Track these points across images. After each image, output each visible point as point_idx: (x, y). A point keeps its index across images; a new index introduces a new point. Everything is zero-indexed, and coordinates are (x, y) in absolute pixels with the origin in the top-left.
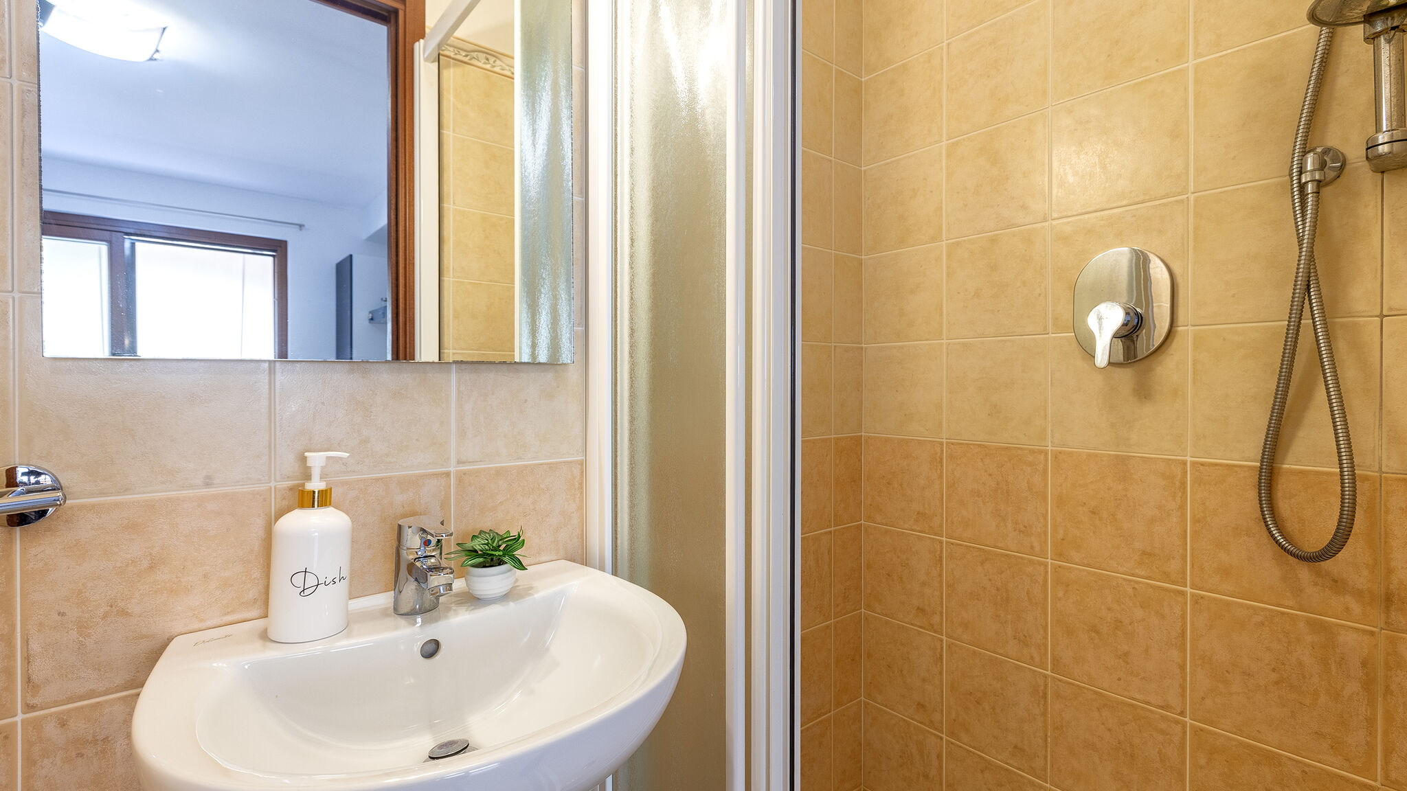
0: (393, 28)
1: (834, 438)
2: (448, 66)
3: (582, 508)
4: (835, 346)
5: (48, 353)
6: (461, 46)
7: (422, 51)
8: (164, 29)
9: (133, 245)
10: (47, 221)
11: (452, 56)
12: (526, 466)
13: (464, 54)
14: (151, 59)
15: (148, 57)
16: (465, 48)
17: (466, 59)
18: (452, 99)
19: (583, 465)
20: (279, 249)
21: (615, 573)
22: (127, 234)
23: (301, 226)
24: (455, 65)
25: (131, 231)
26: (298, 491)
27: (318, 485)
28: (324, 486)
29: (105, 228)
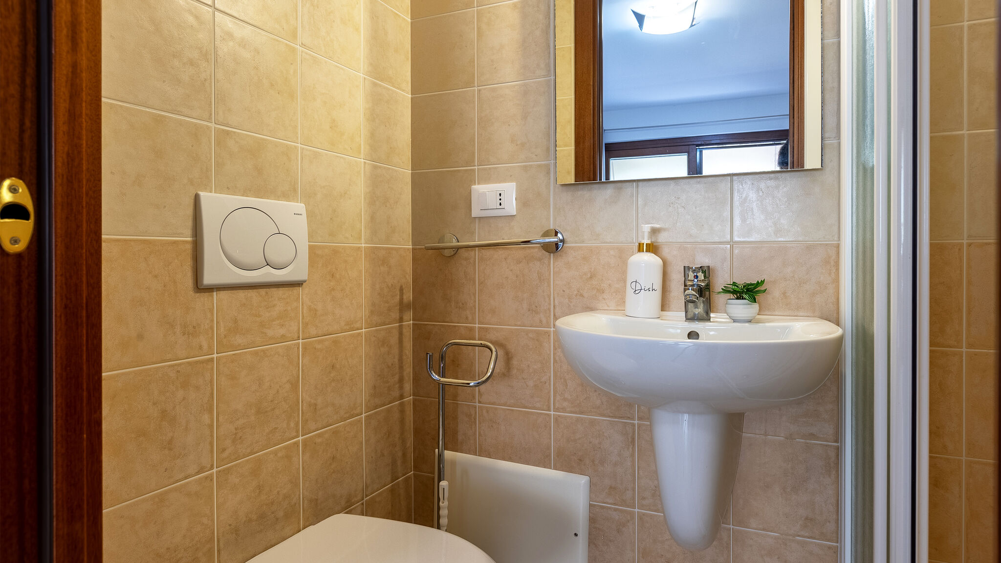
3: (837, 281)
9: (701, 152)
14: (692, 26)
15: (690, 25)
19: (838, 247)
22: (698, 145)
25: (699, 143)
26: (639, 244)
27: (646, 241)
28: (649, 242)
29: (686, 144)
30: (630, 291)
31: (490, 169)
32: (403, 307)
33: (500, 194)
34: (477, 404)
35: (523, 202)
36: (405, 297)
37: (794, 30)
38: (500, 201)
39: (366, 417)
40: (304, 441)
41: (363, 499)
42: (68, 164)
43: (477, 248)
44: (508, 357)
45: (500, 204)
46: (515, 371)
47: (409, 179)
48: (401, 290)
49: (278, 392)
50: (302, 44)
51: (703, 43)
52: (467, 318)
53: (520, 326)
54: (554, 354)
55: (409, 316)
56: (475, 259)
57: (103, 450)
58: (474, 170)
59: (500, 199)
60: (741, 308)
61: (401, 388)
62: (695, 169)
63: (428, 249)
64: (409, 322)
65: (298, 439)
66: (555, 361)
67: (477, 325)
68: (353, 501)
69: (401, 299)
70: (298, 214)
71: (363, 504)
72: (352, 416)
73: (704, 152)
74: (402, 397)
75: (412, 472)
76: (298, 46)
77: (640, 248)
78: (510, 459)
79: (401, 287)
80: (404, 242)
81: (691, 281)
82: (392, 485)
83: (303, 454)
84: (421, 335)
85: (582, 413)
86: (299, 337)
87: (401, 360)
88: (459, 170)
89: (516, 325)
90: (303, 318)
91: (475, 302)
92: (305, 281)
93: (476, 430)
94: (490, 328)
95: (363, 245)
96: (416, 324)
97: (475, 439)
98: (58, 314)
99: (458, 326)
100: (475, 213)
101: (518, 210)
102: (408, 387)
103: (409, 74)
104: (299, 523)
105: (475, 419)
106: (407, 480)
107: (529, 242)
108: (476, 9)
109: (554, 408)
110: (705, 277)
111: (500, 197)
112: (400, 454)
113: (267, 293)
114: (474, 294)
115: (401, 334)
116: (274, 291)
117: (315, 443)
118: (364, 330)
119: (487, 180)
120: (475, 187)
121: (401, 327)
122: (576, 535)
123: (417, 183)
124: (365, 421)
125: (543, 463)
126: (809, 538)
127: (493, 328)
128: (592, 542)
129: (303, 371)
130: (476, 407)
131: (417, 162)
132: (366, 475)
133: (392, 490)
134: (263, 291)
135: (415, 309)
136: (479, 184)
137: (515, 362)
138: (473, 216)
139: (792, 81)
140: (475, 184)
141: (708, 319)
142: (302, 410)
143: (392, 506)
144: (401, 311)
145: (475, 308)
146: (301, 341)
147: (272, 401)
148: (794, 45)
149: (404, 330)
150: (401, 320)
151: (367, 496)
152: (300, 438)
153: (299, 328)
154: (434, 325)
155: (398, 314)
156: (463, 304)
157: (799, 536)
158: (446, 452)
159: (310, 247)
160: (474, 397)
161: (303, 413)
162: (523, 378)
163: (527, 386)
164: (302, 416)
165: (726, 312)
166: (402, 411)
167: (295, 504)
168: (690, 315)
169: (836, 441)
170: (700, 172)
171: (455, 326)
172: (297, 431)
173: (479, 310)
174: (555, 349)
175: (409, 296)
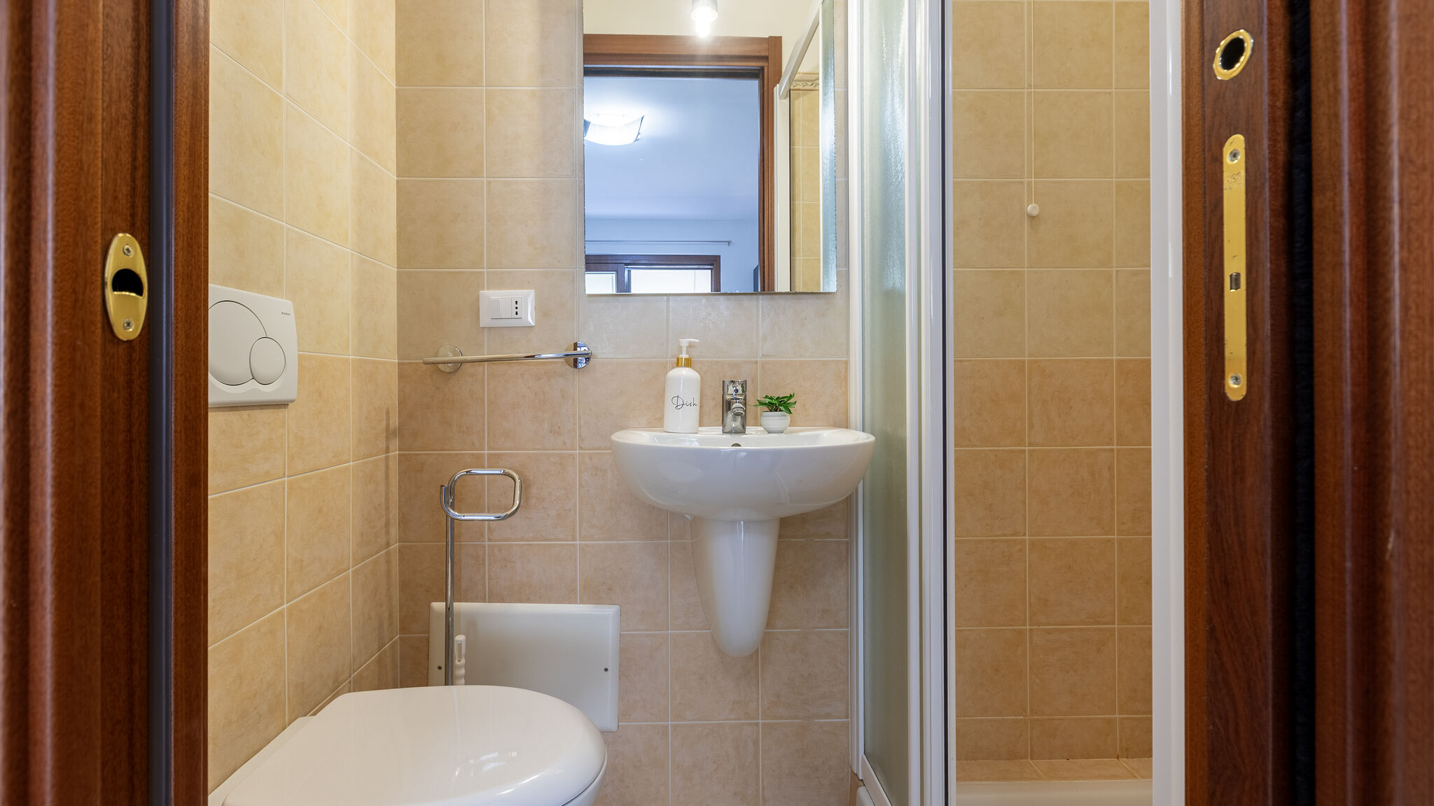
0: (761, 82)
1: (1117, 360)
2: (798, 97)
3: (846, 393)
4: (1117, 271)
5: (587, 293)
6: (807, 79)
7: (779, 90)
8: (642, 118)
9: (629, 272)
10: (589, 262)
11: (801, 88)
12: (806, 361)
13: (810, 84)
14: (636, 140)
15: (635, 139)
16: (810, 79)
17: (811, 88)
18: (801, 121)
19: (847, 363)
20: (715, 263)
21: (863, 431)
22: (626, 264)
23: (729, 243)
24: (803, 95)
25: (628, 262)
26: (678, 359)
27: (684, 356)
28: (687, 356)
29: (615, 262)
30: (669, 407)
31: (503, 272)
32: (389, 434)
33: (516, 302)
34: (487, 543)
35: (543, 311)
36: (391, 422)
37: (763, 162)
38: (517, 310)
39: (353, 572)
40: (289, 609)
41: (350, 677)
42: (189, 222)
43: (486, 363)
44: (525, 487)
45: (517, 313)
46: (533, 501)
47: (394, 279)
48: (388, 413)
49: (261, 547)
50: (288, 94)
51: (642, 160)
52: (473, 444)
53: (539, 449)
54: (580, 478)
55: (395, 444)
56: (484, 375)
57: (209, 622)
58: (482, 273)
59: (517, 308)
60: (775, 420)
61: (388, 533)
62: (623, 287)
63: (426, 363)
64: (395, 453)
65: (282, 607)
66: (581, 485)
67: (486, 452)
68: (340, 679)
69: (388, 425)
70: (286, 314)
71: (350, 682)
72: (340, 572)
73: (632, 271)
74: (388, 544)
75: (398, 636)
76: (283, 97)
77: (678, 364)
78: (529, 600)
79: (388, 409)
80: (390, 357)
81: (730, 395)
82: (379, 655)
83: (288, 627)
84: (410, 468)
85: (611, 539)
86: (284, 474)
87: (387, 499)
88: (462, 272)
89: (534, 449)
90: (288, 450)
91: (484, 425)
92: (292, 401)
93: (484, 573)
94: (503, 454)
95: (351, 357)
96: (403, 455)
97: (484, 583)
98: (179, 429)
99: (461, 454)
100: (485, 321)
101: (537, 321)
102: (394, 531)
103: (394, 151)
104: (284, 717)
105: (484, 560)
106: (393, 646)
107: (533, 356)
108: (484, 88)
109: (580, 537)
110: (743, 391)
111: (517, 306)
112: (386, 615)
113: (249, 416)
114: (483, 417)
115: (387, 467)
116: (257, 413)
117: (301, 611)
118: (351, 463)
119: (499, 284)
120: (485, 293)
121: (387, 458)
122: (606, 670)
123: (404, 284)
124: (353, 577)
125: (569, 598)
126: (824, 628)
127: (506, 454)
128: (623, 674)
129: (288, 517)
130: (484, 547)
131: (404, 259)
132: (353, 645)
133: (380, 661)
134: (245, 414)
135: (401, 436)
136: (488, 289)
137: (534, 491)
138: (481, 326)
139: (762, 210)
140: (484, 289)
141: (743, 432)
142: (287, 569)
143: (379, 680)
144: (387, 438)
145: (484, 432)
146: (286, 479)
147: (254, 560)
148: (763, 177)
149: (390, 463)
150: (387, 450)
151: (354, 671)
152: (285, 606)
153: (285, 462)
154: (428, 454)
155: (385, 443)
156: (468, 428)
157: (817, 628)
158: (456, 604)
159: (299, 356)
160: (482, 535)
161: (288, 573)
162: (544, 508)
163: (549, 516)
164: (287, 577)
165: (761, 426)
166: (388, 562)
167: (280, 693)
168: (727, 429)
169: (846, 537)
170: (629, 290)
171: (458, 454)
172: (282, 598)
173: (489, 434)
174: (581, 472)
175: (395, 421)
